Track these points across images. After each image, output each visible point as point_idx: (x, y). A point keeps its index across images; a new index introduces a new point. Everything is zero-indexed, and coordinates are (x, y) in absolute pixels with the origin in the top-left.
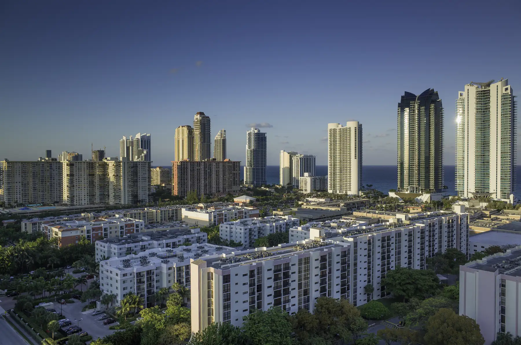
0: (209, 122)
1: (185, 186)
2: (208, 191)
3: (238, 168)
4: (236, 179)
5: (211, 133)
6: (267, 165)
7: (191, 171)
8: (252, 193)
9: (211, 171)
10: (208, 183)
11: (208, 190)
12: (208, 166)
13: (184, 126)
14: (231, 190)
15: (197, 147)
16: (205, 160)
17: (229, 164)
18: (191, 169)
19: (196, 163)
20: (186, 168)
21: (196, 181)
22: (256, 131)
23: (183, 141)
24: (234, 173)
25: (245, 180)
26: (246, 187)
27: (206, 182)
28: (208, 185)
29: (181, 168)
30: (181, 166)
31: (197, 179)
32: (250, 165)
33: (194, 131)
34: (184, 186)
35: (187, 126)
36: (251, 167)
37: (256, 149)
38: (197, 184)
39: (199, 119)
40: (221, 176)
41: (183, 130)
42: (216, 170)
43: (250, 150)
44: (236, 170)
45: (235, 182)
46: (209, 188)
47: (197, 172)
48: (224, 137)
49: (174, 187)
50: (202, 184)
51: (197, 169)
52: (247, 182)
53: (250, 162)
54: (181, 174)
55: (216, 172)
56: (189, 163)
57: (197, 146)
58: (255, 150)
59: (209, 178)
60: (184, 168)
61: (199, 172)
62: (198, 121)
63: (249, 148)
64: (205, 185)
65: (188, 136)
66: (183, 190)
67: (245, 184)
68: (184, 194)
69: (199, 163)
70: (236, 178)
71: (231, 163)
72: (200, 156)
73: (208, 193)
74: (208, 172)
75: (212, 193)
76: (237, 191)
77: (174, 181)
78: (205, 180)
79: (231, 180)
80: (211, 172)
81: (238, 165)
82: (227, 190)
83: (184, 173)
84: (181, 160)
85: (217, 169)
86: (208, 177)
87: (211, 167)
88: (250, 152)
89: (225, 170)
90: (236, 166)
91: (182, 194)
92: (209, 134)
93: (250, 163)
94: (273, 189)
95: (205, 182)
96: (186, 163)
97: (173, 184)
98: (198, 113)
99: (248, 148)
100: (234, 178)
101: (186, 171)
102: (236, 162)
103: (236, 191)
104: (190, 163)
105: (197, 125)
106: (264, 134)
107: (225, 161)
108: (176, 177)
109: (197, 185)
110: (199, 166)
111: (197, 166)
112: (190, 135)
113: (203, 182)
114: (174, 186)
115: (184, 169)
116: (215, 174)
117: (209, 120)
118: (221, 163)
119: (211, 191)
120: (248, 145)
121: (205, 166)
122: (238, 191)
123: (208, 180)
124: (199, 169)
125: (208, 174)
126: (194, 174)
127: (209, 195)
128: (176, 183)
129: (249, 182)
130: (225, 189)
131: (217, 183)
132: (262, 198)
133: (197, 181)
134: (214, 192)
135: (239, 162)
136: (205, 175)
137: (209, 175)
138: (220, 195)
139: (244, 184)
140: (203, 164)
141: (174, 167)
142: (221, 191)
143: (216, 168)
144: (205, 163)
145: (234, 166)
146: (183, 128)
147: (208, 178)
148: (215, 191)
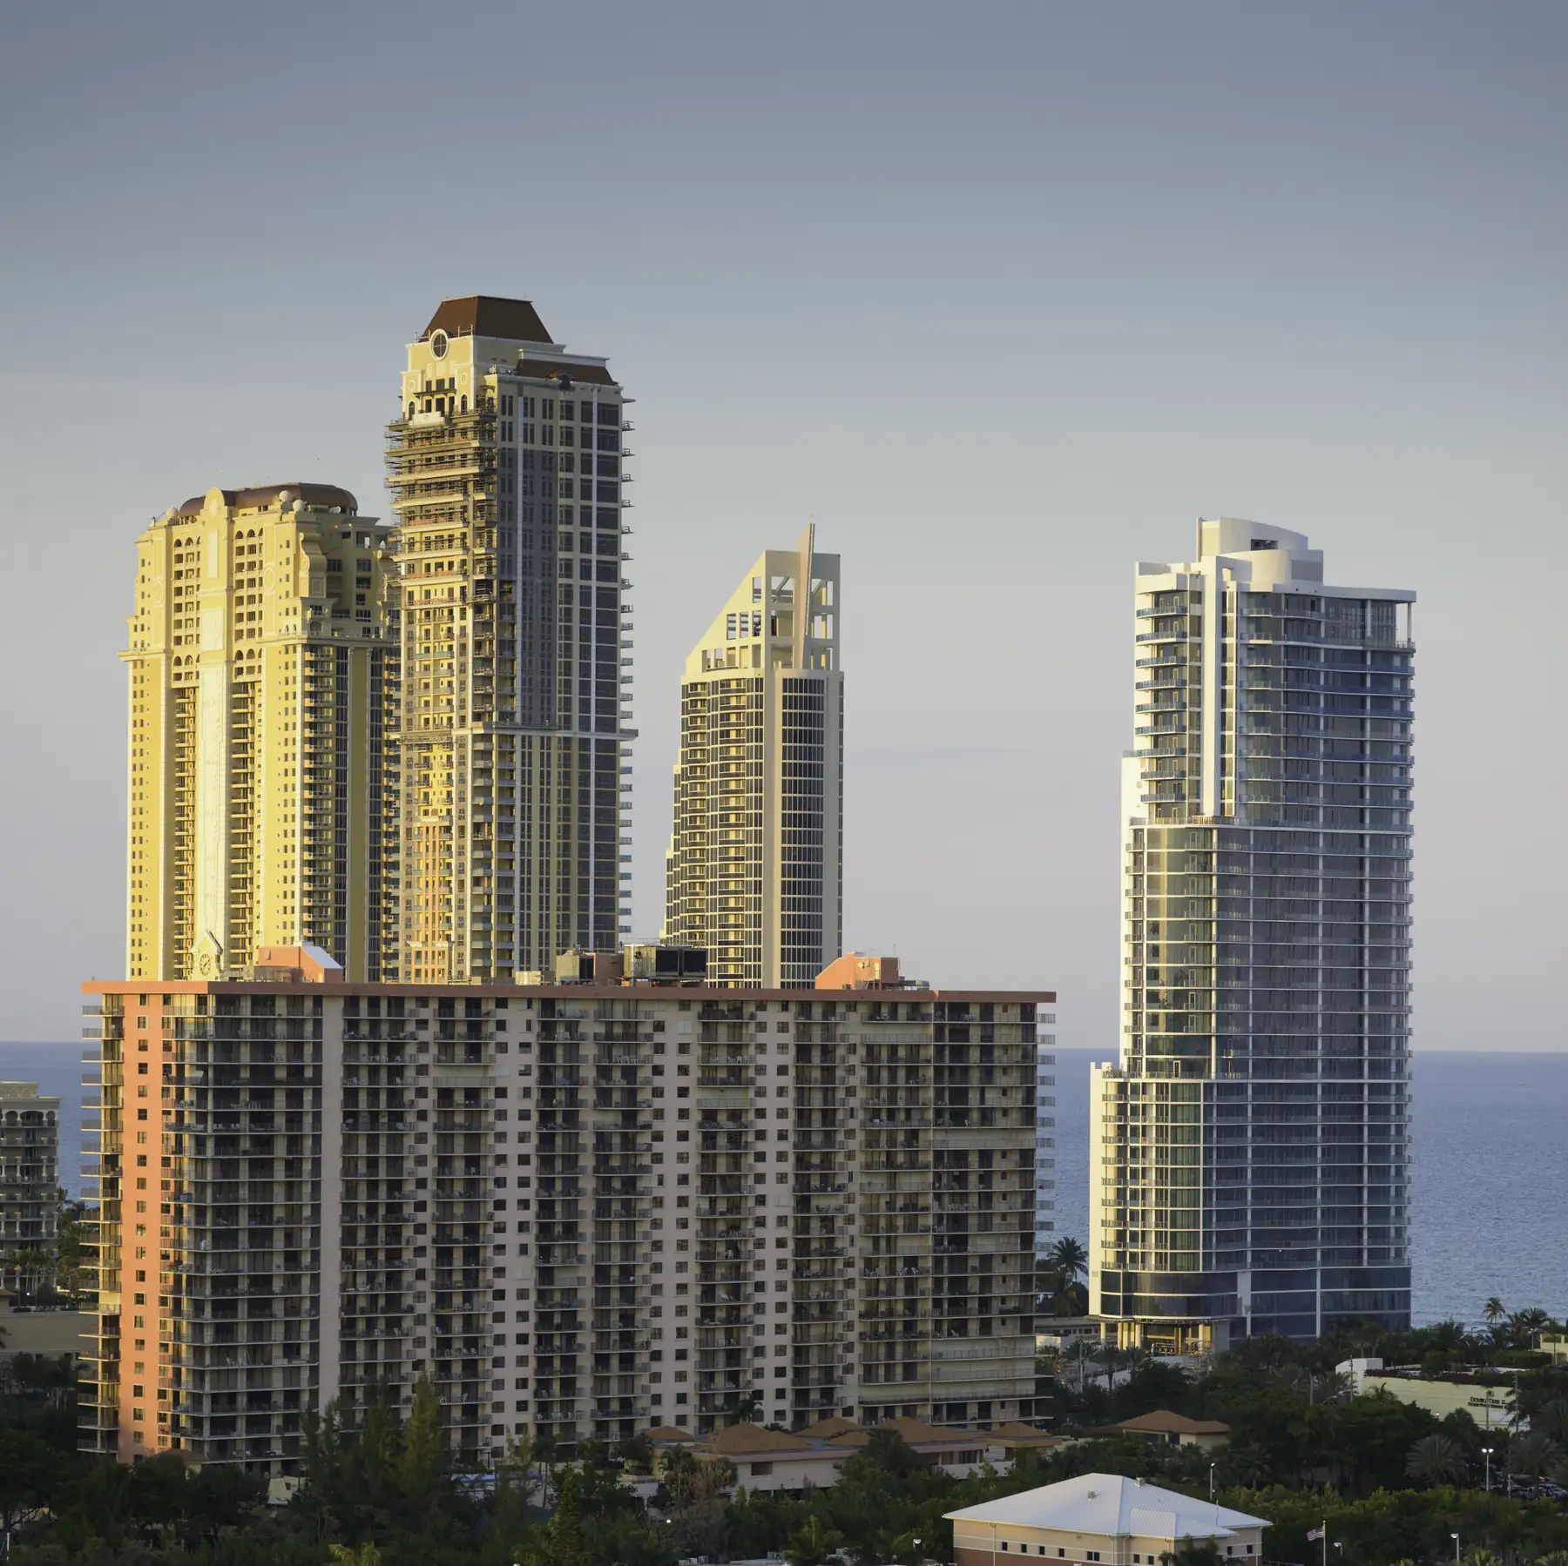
0: (610, 441)
1: (278, 1334)
2: (585, 1404)
3: (1012, 1080)
4: (981, 1245)
5: (625, 598)
6: (1412, 1044)
7: (350, 1116)
8: (1206, 1445)
9: (630, 1117)
10: (587, 1294)
11: (585, 1383)
12: (589, 1050)
13: (260, 497)
14: (910, 1392)
15: (437, 791)
16: (548, 974)
17: (886, 1035)
18: (350, 1095)
19: (427, 1013)
20: (296, 1072)
21: (426, 1262)
22: (1265, 573)
23: (240, 696)
24: (960, 1156)
25: (1099, 1257)
26: (1113, 1357)
27: (562, 1280)
28: (586, 1316)
29: (226, 1073)
30: (226, 1049)
31: (443, 1233)
32: (1178, 1046)
33: (402, 558)
34: (258, 1330)
35: (307, 492)
36: (1192, 1068)
37: (1265, 815)
38: (443, 1300)
39: (466, 388)
40: (780, 1199)
41: (243, 551)
42: (709, 1116)
43: (1180, 837)
44: (986, 1115)
45: (959, 1284)
46: (602, 1361)
47: (445, 1140)
48: (815, 648)
49: (112, 1346)
50: (510, 1306)
51: (445, 1095)
52: (1131, 1281)
53: (1179, 998)
54: (228, 1167)
55: (709, 1139)
56: (333, 1018)
57: (437, 773)
58: (1242, 835)
59: (603, 1228)
60: (262, 1073)
61: (473, 1140)
62: (449, 429)
63: (1162, 811)
64: (544, 1319)
65: (313, 625)
66: (242, 1386)
67: (1108, 1305)
68: (259, 1446)
69: (473, 1004)
70: (985, 1223)
71: (915, 1009)
72: (483, 917)
73: (586, 1429)
74: (587, 1139)
75: (642, 1425)
76: (998, 1415)
77: (126, 1255)
78: (545, 1252)
79: (907, 1246)
80: (628, 1141)
81: (1012, 1037)
82: (851, 1391)
83: (264, 1143)
84: (205, 968)
85: (713, 1100)
86: (587, 1205)
87: (630, 1072)
88: (1177, 862)
89: (828, 1116)
90: (987, 1052)
91: (222, 1448)
92: (609, 600)
93: (1176, 1022)
94: (1500, 1393)
95: (545, 1275)
96: (295, 1001)
97: (109, 1302)
98: (451, 318)
99: (1143, 811)
100: (958, 1221)
101: (294, 1119)
102: (988, 1004)
103: (985, 1408)
104: (352, 1002)
105: (440, 486)
106: (1385, 606)
107: (830, 979)
108: (155, 1197)
109: (443, 1322)
110: (474, 1051)
111: (446, 1049)
112: (340, 612)
113: (520, 1271)
114: (112, 1322)
115: (265, 1096)
116: (691, 1168)
117: (611, 414)
118: (772, 1016)
119: (627, 1404)
120: (1146, 765)
121: (547, 1052)
122: (1011, 1415)
123: (587, 1249)
124: (472, 1094)
125: (587, 1161)
126: (395, 1164)
127: (598, 1454)
128: (153, 1289)
129: (1161, 1282)
130: (828, 1372)
131: (708, 1292)
132: (1356, 1507)
133: (444, 1255)
134: (668, 1412)
135: (1027, 1006)
136: (546, 1184)
137: (605, 1184)
138: (759, 1469)
139: (1095, 1307)
140: (519, 1023)
141: (129, 1072)
142: (769, 1405)
143: (707, 1081)
144: (548, 1005)
145: (959, 1053)
146: (249, 519)
147: (587, 1227)
148: (690, 1409)
